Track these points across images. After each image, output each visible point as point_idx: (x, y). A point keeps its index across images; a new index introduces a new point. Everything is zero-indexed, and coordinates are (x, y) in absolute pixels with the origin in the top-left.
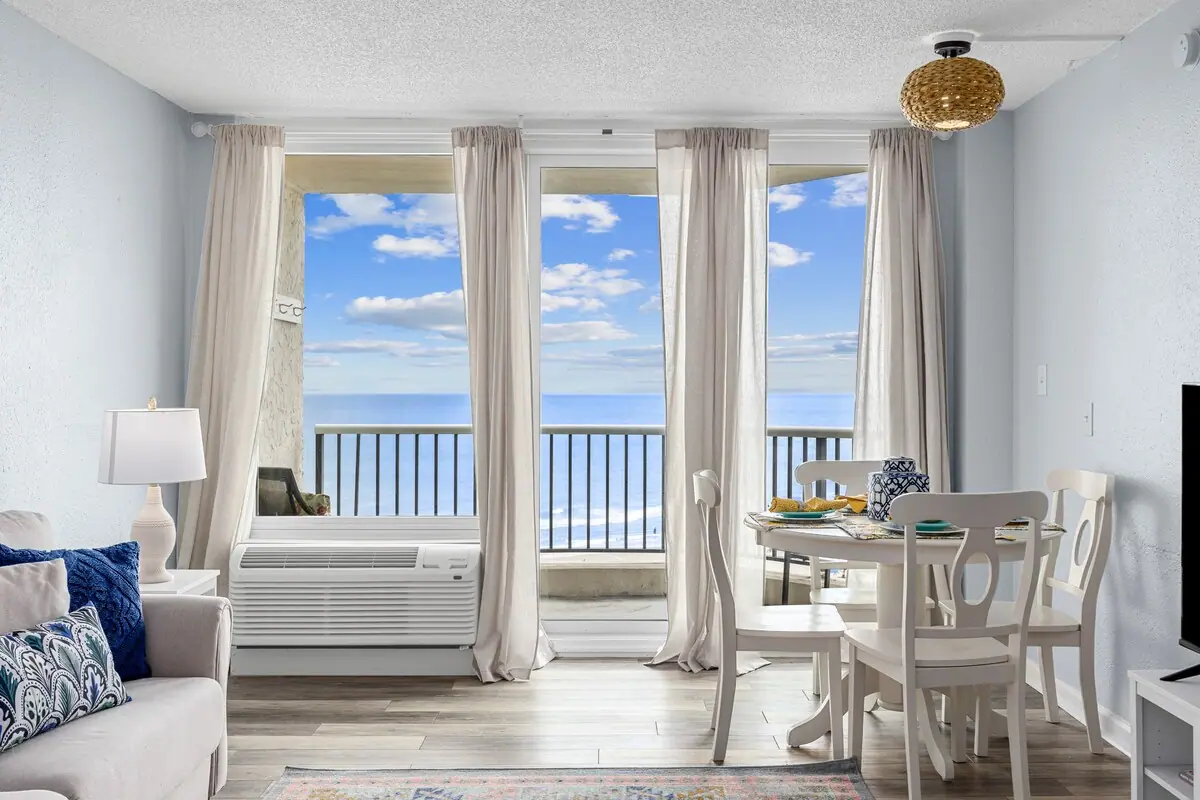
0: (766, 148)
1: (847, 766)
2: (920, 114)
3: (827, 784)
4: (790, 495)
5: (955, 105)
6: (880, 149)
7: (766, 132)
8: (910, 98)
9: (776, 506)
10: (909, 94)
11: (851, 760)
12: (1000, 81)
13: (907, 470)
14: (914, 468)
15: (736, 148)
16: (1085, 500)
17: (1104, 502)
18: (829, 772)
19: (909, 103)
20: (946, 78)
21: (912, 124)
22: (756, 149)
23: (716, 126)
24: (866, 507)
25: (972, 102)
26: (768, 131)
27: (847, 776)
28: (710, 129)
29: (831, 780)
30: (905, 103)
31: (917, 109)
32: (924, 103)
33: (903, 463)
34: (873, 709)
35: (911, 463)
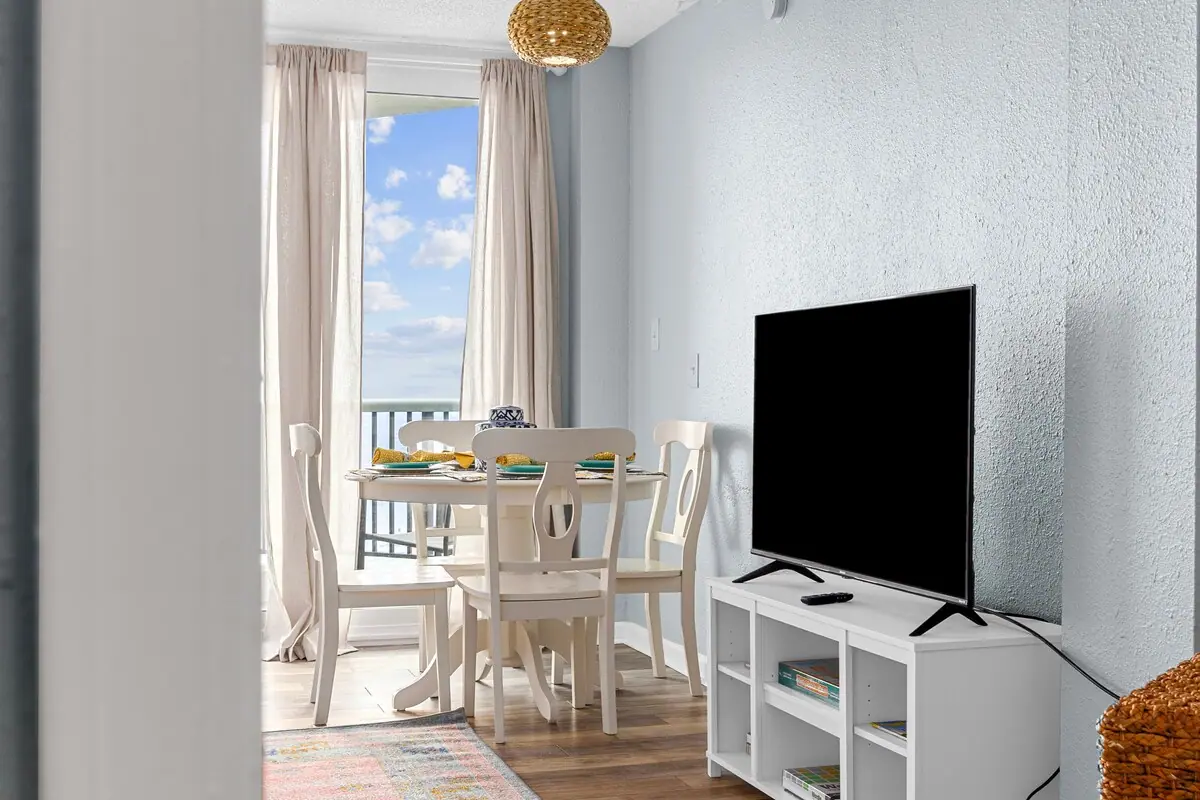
0: (364, 73)
1: (455, 716)
2: (528, 48)
3: (435, 732)
4: (392, 445)
5: (562, 41)
6: (493, 80)
7: (364, 55)
8: (517, 30)
9: (378, 456)
10: (516, 25)
11: (460, 710)
12: (607, 19)
13: (514, 419)
14: (522, 417)
15: (330, 70)
16: (689, 450)
17: (705, 450)
18: (435, 724)
19: (516, 35)
20: (553, 12)
21: (521, 56)
22: (352, 73)
23: (307, 44)
24: (474, 463)
25: (579, 39)
26: (366, 53)
27: (454, 725)
28: (301, 47)
29: (439, 729)
30: (512, 36)
31: (524, 41)
32: (531, 36)
33: (511, 411)
34: (481, 678)
35: (518, 411)
